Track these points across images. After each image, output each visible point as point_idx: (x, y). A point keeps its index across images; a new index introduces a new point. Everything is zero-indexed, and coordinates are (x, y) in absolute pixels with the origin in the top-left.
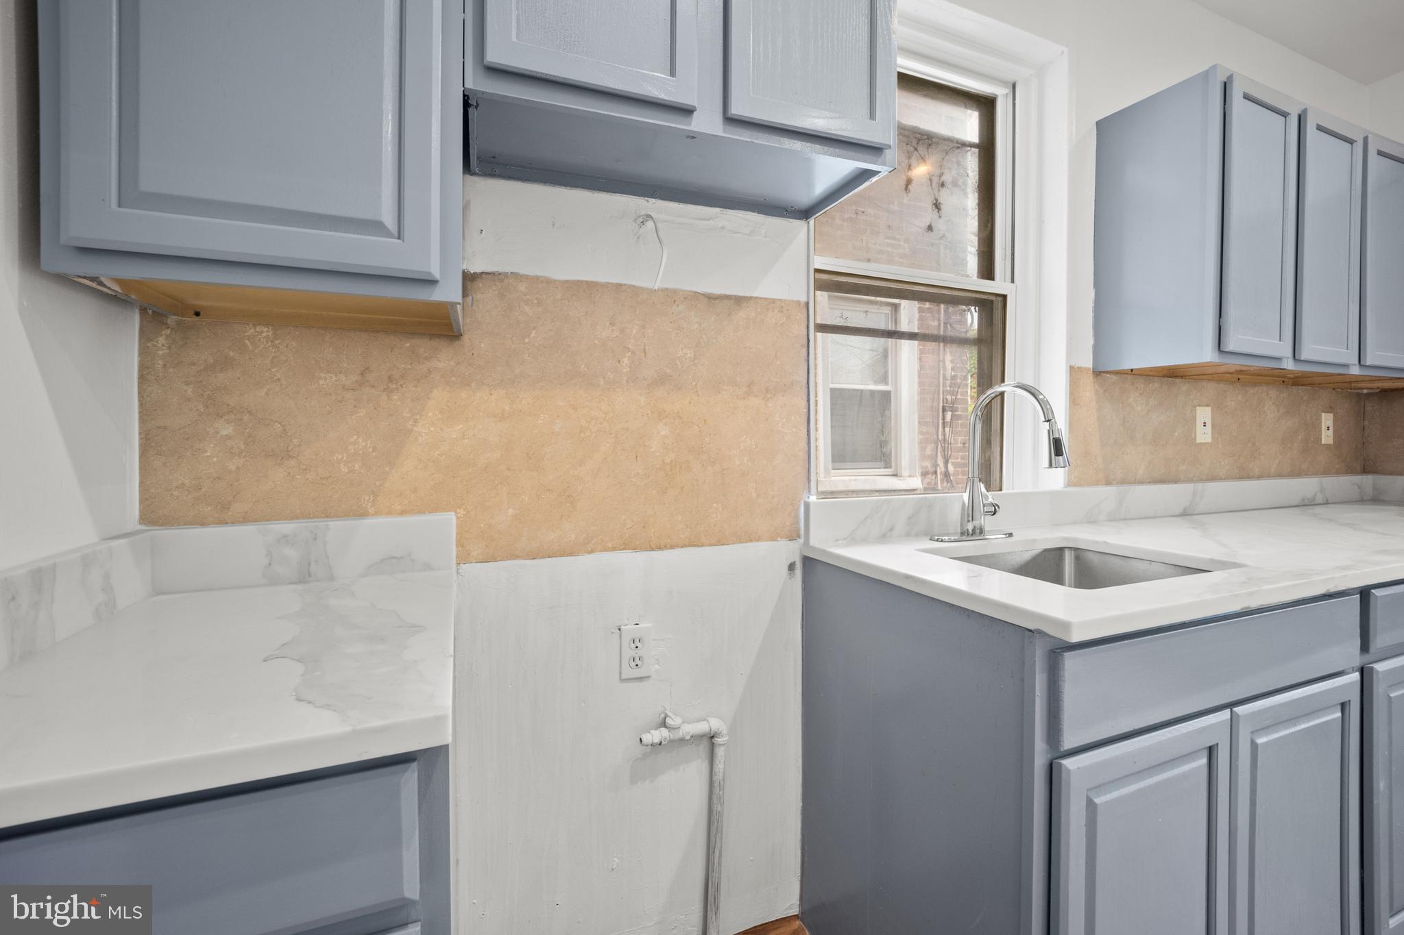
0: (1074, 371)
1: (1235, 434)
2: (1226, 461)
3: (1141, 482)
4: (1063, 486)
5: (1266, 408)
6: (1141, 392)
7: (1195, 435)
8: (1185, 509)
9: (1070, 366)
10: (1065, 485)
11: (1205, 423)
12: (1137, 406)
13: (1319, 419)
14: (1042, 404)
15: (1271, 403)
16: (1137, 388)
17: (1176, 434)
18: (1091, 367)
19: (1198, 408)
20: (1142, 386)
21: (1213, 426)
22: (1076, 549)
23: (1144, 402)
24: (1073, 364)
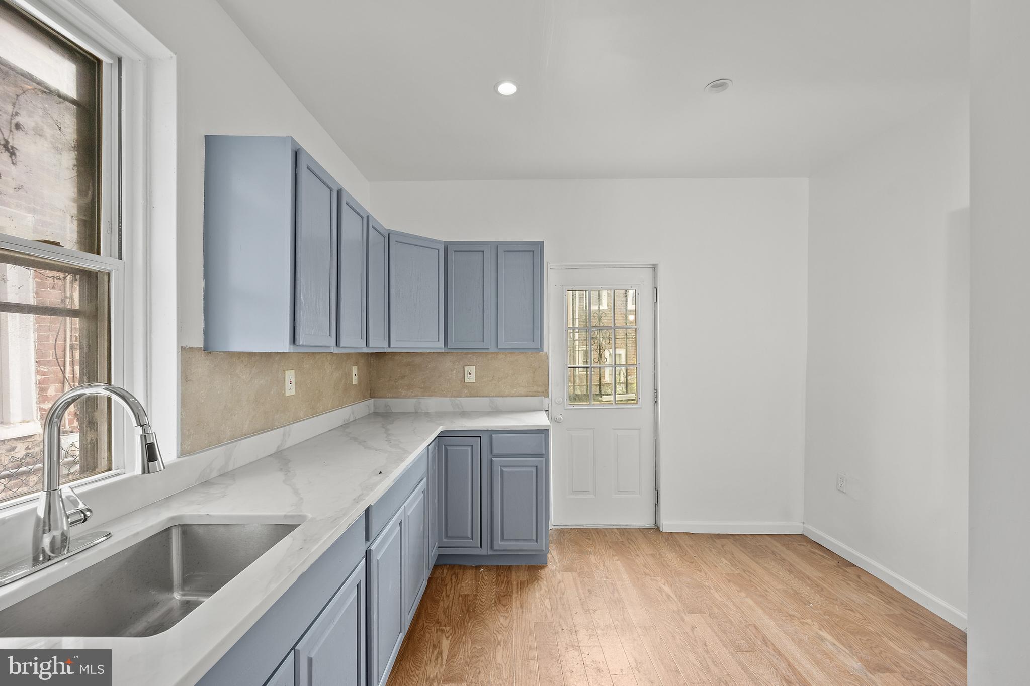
0: (184, 351)
1: (309, 386)
2: (304, 405)
3: (247, 435)
4: (176, 457)
5: (326, 367)
6: (246, 364)
7: (285, 391)
8: (278, 447)
9: (182, 347)
10: (177, 456)
11: (291, 382)
12: (243, 375)
13: (351, 371)
14: (133, 406)
15: (328, 363)
16: (243, 361)
17: (272, 392)
18: (203, 347)
19: (286, 371)
20: (247, 359)
21: (296, 383)
22: (183, 526)
23: (248, 372)
24: (184, 345)
